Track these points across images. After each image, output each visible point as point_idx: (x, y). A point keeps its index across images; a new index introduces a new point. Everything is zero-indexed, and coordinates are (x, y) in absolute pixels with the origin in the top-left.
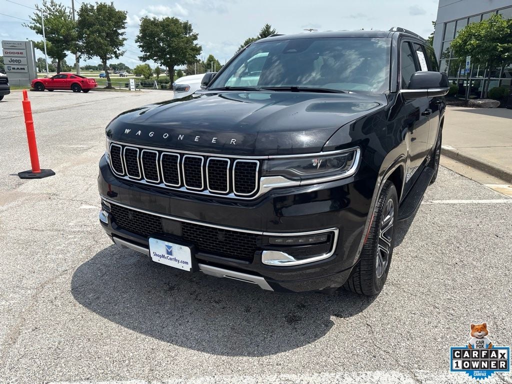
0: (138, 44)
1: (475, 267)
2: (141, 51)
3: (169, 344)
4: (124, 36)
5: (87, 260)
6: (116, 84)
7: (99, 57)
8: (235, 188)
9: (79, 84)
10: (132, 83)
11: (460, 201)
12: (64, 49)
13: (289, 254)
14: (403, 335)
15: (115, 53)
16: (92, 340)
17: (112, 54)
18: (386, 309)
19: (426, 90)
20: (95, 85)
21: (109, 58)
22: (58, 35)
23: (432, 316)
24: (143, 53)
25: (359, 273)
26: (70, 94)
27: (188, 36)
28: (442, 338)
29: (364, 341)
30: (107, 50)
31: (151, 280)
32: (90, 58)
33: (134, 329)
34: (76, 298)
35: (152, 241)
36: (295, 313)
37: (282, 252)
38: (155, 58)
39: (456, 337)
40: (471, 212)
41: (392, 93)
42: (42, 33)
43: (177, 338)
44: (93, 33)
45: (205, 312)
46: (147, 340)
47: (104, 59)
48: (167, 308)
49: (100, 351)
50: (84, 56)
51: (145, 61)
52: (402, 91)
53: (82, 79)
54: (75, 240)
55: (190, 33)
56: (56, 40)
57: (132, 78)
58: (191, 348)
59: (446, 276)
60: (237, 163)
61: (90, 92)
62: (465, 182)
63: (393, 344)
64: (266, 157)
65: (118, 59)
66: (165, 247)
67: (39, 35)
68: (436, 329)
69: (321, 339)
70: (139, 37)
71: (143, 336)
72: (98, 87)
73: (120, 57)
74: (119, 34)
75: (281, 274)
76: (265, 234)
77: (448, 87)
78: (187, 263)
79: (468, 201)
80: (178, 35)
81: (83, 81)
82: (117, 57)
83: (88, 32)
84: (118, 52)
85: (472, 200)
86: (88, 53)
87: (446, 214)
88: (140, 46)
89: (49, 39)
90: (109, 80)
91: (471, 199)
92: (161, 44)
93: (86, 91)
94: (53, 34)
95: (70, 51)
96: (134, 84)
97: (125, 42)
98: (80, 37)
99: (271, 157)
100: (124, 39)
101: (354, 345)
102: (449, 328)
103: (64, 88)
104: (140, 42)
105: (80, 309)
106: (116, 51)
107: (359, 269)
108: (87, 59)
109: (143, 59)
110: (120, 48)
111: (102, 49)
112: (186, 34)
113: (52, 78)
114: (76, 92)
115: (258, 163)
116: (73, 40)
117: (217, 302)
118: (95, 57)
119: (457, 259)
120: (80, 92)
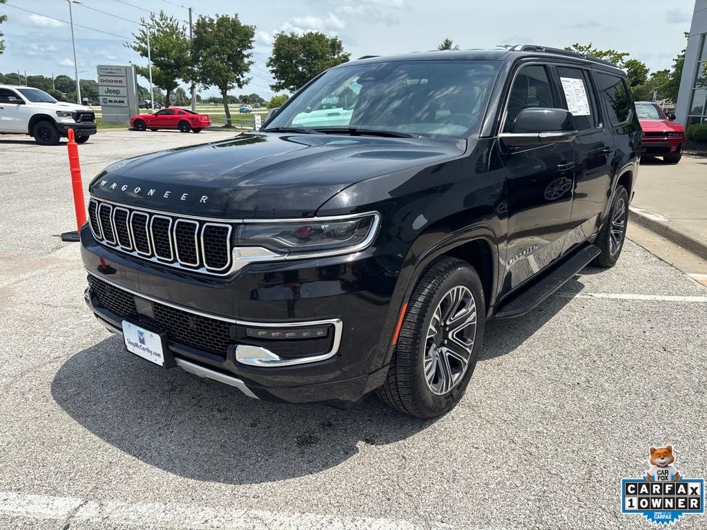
0: (270, 68)
1: (604, 390)
2: (274, 78)
3: (134, 458)
4: (251, 59)
5: (90, 346)
6: (238, 122)
7: (217, 87)
8: (206, 261)
9: (187, 122)
10: (258, 120)
11: (635, 297)
12: (175, 77)
13: (273, 351)
14: (445, 474)
15: (238, 81)
16: (46, 444)
17: (233, 82)
18: (441, 438)
19: (536, 135)
20: (209, 123)
21: (230, 88)
22: (168, 58)
23: (500, 453)
24: (276, 80)
25: (396, 385)
26: (176, 135)
27: (336, 57)
28: (498, 484)
29: (386, 477)
30: (227, 76)
31: (153, 377)
32: (206, 88)
33: (101, 436)
34: (53, 391)
35: (125, 324)
36: (313, 433)
37: (262, 348)
38: (292, 87)
39: (519, 485)
40: (644, 313)
41: (483, 137)
42: (147, 56)
43: (147, 452)
44: (210, 55)
45: (199, 422)
46: (110, 451)
47: (224, 89)
48: (155, 413)
49: (49, 458)
50: (199, 86)
51: (278, 91)
52: (501, 135)
53: (192, 115)
54: (89, 320)
55: (339, 53)
56: (165, 65)
57: (259, 114)
58: (158, 465)
59: (552, 401)
60: (207, 226)
61: (201, 131)
62: (661, 268)
63: (423, 485)
64: (240, 221)
65: (241, 88)
66: (137, 332)
67: (144, 57)
68: (496, 471)
69: (330, 470)
70: (271, 60)
71: (108, 445)
72: (213, 125)
73: (244, 86)
74: (244, 56)
75: (266, 377)
76: (239, 322)
77: (574, 130)
78: (159, 355)
79: (648, 297)
80: (322, 56)
81: (193, 118)
82: (240, 86)
83: (204, 55)
84: (242, 80)
85: (655, 296)
86: (204, 81)
87: (604, 313)
88: (273, 71)
89: (157, 64)
90: (228, 115)
91: (655, 294)
92: (300, 68)
93: (197, 131)
94: (160, 57)
95: (181, 79)
96: (260, 122)
97: (250, 67)
98: (195, 61)
99: (246, 221)
100: (251, 63)
101: (369, 483)
102: (517, 472)
103: (171, 127)
104: (273, 66)
105: (52, 404)
106: (239, 79)
107: (396, 378)
108: (202, 89)
109: (276, 88)
110: (245, 74)
111: (221, 76)
112: (334, 55)
113: (156, 114)
114: (184, 132)
115: (230, 228)
116: (186, 64)
117: (219, 411)
118: (213, 86)
119: (583, 378)
120: (189, 132)
